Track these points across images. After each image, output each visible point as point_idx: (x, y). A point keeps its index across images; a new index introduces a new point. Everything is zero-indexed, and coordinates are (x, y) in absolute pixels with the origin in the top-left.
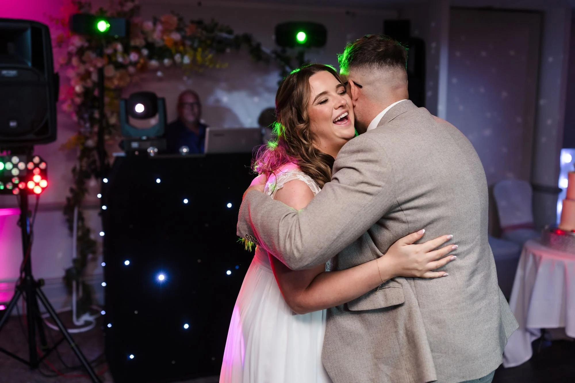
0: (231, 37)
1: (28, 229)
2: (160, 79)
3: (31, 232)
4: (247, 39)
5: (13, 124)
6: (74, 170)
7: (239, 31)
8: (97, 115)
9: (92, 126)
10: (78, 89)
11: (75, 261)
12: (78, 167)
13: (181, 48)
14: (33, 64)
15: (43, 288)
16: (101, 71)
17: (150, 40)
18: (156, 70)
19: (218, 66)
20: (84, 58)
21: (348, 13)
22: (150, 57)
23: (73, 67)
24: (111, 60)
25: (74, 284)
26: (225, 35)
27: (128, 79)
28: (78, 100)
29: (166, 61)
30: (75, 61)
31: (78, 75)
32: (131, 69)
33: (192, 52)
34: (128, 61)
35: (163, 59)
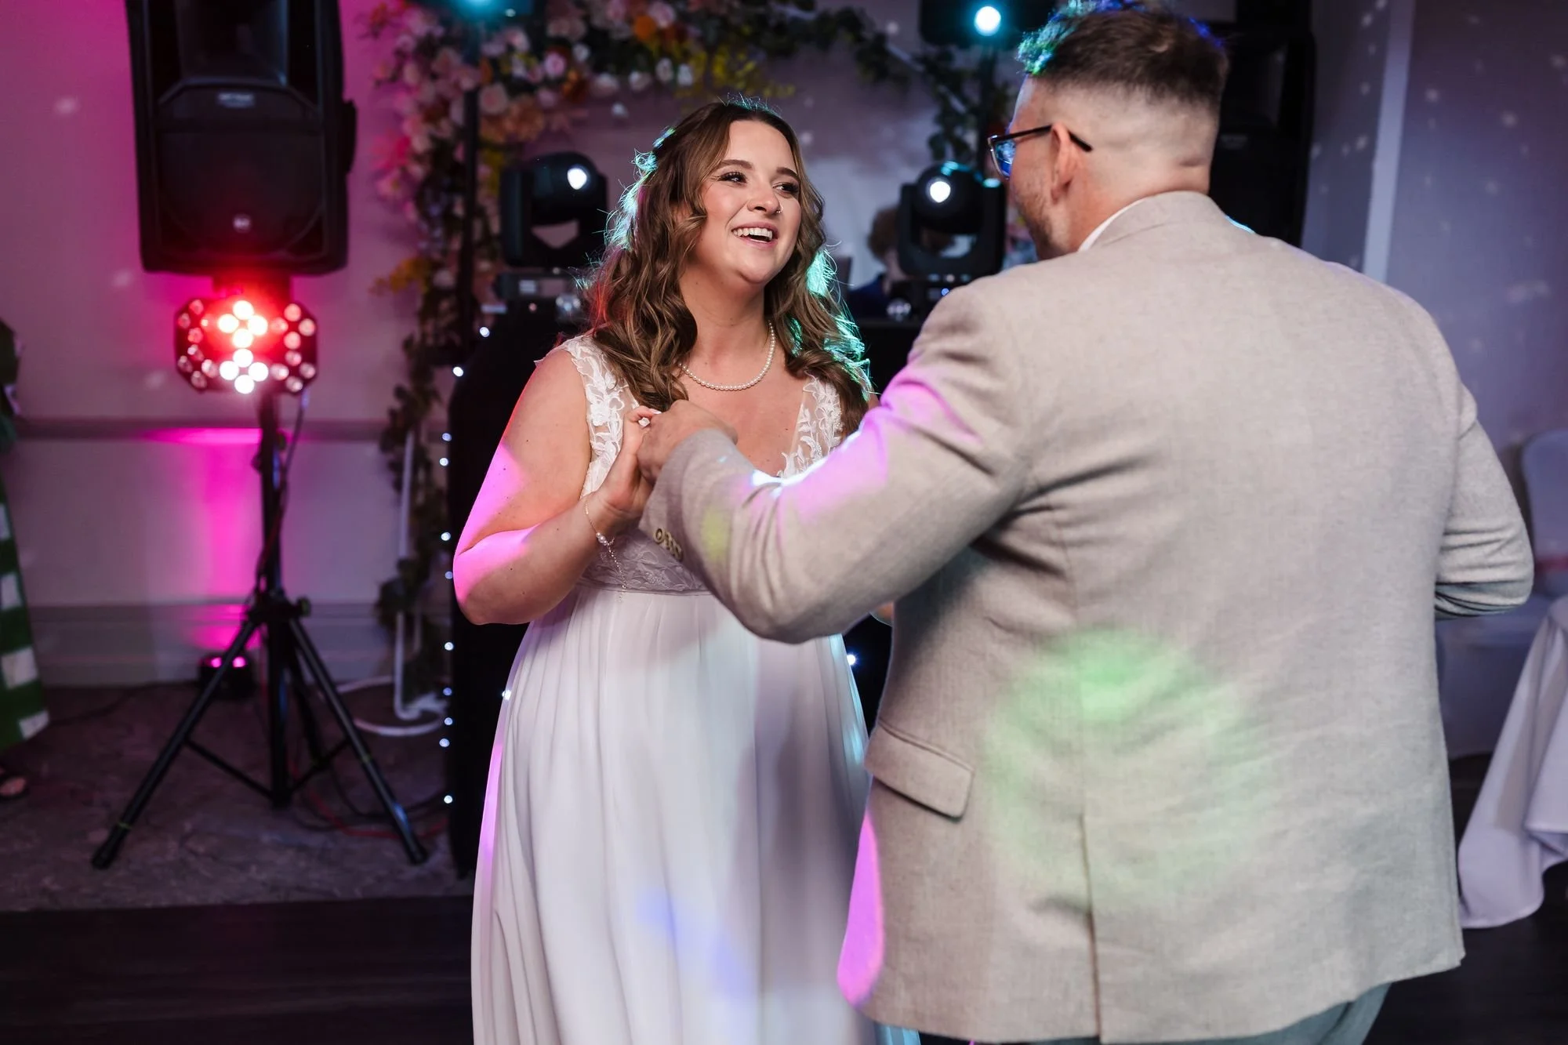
0: (809, 16)
1: (277, 477)
2: (620, 123)
3: (284, 484)
4: (851, 21)
5: (241, 223)
6: (407, 344)
8: (459, 211)
9: (449, 235)
10: (420, 144)
11: (402, 564)
12: (417, 338)
13: (674, 46)
14: (292, 79)
15: (305, 622)
16: (471, 99)
17: (597, 22)
18: (611, 99)
19: (768, 93)
20: (436, 66)
22: (598, 67)
23: (408, 89)
24: (497, 71)
25: (400, 619)
26: (792, 11)
27: (540, 122)
28: (418, 171)
29: (635, 77)
30: (410, 73)
31: (421, 106)
32: (546, 97)
33: (703, 55)
34: (538, 76)
35: (628, 73)
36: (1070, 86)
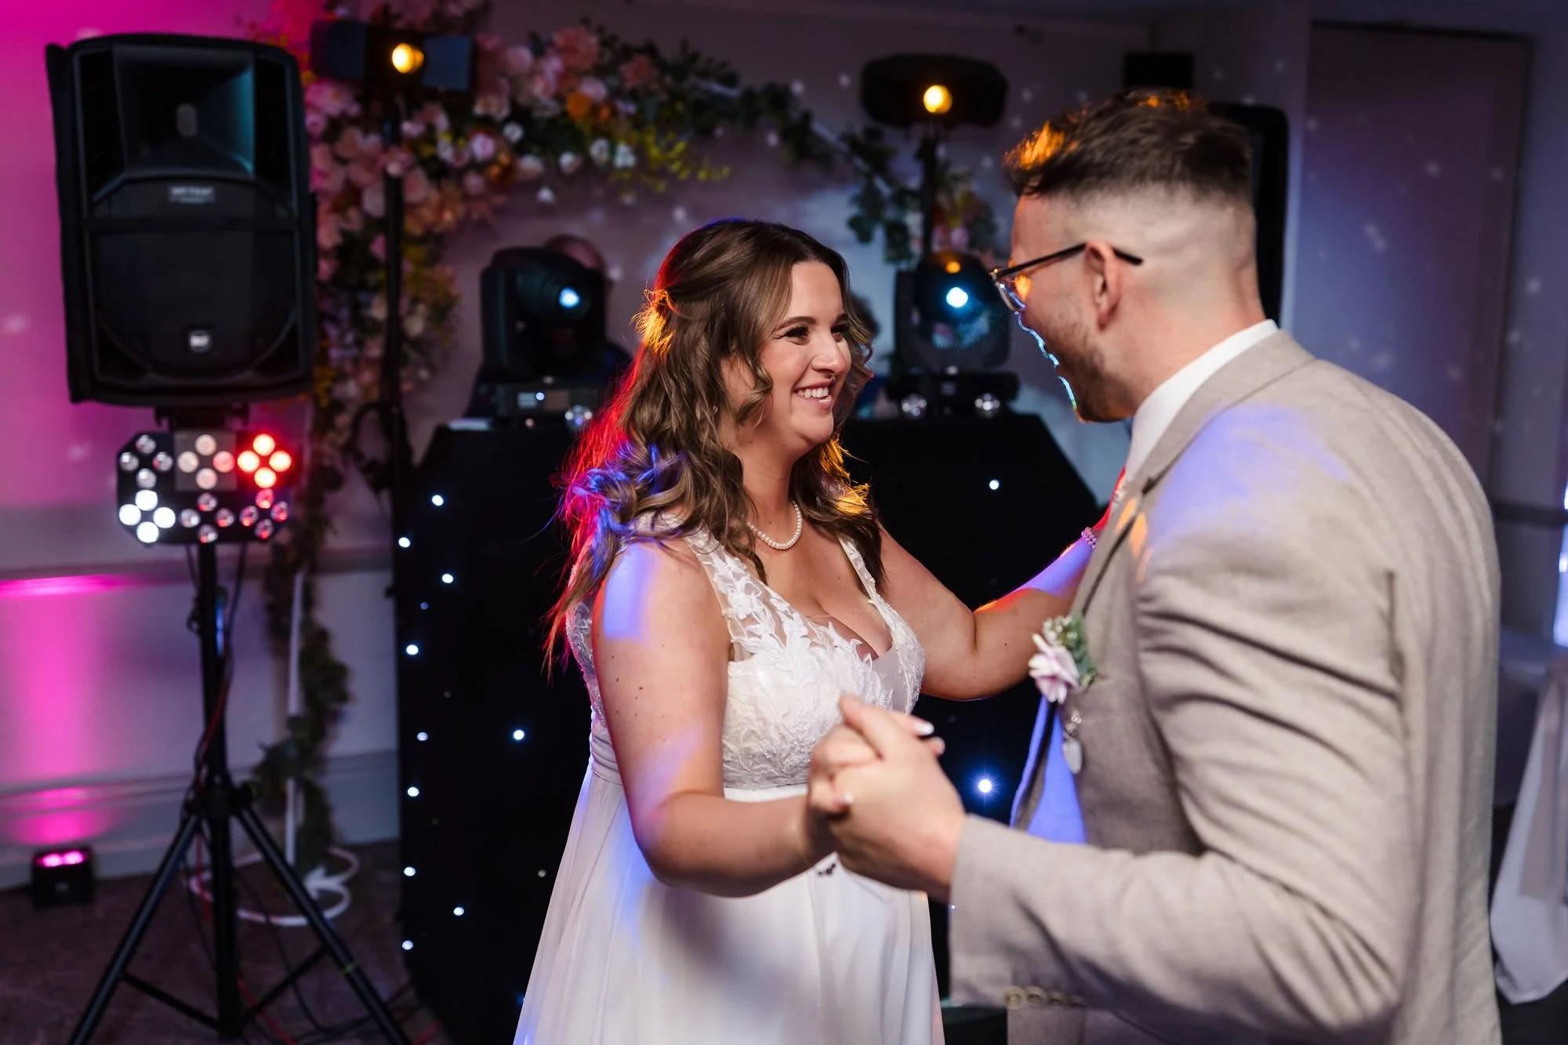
0: (734, 93)
1: (220, 640)
2: (547, 211)
3: (229, 651)
4: (776, 98)
5: (198, 341)
7: (754, 78)
8: (379, 311)
9: (361, 341)
10: (326, 236)
11: (293, 722)
14: (260, 168)
16: (394, 188)
17: (523, 100)
18: (536, 184)
19: (702, 175)
21: (1020, 30)
22: (525, 147)
24: (422, 155)
26: (717, 88)
27: (460, 209)
28: (325, 268)
29: (567, 160)
30: (318, 157)
32: (473, 182)
33: (634, 134)
34: (465, 156)
35: (557, 155)
36: (1098, 196)
